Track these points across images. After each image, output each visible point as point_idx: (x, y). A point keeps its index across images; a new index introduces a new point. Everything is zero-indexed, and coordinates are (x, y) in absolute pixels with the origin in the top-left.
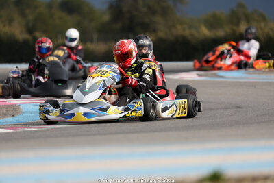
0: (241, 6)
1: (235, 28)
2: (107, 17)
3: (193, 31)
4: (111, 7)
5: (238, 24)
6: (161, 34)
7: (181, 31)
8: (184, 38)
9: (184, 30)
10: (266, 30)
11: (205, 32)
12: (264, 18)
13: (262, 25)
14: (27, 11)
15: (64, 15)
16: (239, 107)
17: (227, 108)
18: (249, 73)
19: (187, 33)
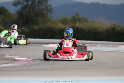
0: (77, 15)
1: (74, 25)
2: (16, 17)
3: (55, 25)
4: (18, 12)
5: (75, 23)
6: (41, 26)
7: (49, 25)
8: (51, 28)
9: (51, 24)
10: (88, 26)
11: (61, 26)
12: (87, 21)
13: (86, 24)
19: (52, 26)
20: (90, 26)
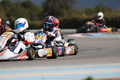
0: (101, 5)
2: (42, 10)
3: (80, 16)
6: (66, 17)
7: (74, 16)
11: (85, 16)
12: (110, 10)
13: (110, 13)
14: (7, 7)
15: (23, 9)
16: (99, 49)
17: (94, 49)
18: (104, 34)
19: (77, 16)
20: (114, 15)
